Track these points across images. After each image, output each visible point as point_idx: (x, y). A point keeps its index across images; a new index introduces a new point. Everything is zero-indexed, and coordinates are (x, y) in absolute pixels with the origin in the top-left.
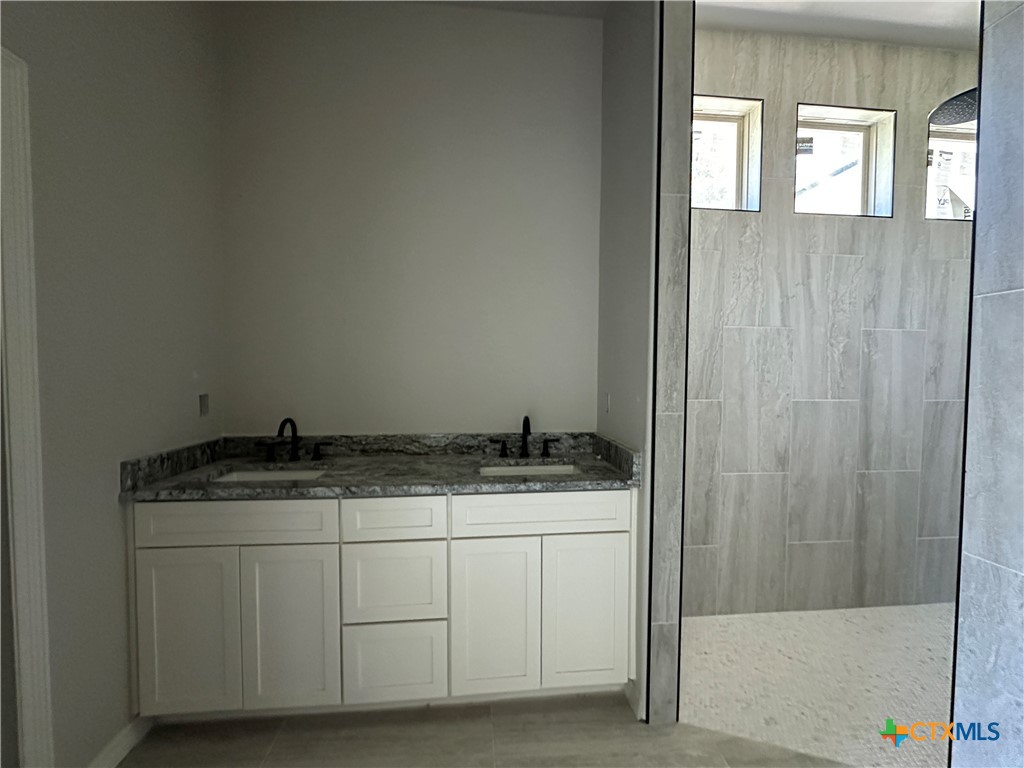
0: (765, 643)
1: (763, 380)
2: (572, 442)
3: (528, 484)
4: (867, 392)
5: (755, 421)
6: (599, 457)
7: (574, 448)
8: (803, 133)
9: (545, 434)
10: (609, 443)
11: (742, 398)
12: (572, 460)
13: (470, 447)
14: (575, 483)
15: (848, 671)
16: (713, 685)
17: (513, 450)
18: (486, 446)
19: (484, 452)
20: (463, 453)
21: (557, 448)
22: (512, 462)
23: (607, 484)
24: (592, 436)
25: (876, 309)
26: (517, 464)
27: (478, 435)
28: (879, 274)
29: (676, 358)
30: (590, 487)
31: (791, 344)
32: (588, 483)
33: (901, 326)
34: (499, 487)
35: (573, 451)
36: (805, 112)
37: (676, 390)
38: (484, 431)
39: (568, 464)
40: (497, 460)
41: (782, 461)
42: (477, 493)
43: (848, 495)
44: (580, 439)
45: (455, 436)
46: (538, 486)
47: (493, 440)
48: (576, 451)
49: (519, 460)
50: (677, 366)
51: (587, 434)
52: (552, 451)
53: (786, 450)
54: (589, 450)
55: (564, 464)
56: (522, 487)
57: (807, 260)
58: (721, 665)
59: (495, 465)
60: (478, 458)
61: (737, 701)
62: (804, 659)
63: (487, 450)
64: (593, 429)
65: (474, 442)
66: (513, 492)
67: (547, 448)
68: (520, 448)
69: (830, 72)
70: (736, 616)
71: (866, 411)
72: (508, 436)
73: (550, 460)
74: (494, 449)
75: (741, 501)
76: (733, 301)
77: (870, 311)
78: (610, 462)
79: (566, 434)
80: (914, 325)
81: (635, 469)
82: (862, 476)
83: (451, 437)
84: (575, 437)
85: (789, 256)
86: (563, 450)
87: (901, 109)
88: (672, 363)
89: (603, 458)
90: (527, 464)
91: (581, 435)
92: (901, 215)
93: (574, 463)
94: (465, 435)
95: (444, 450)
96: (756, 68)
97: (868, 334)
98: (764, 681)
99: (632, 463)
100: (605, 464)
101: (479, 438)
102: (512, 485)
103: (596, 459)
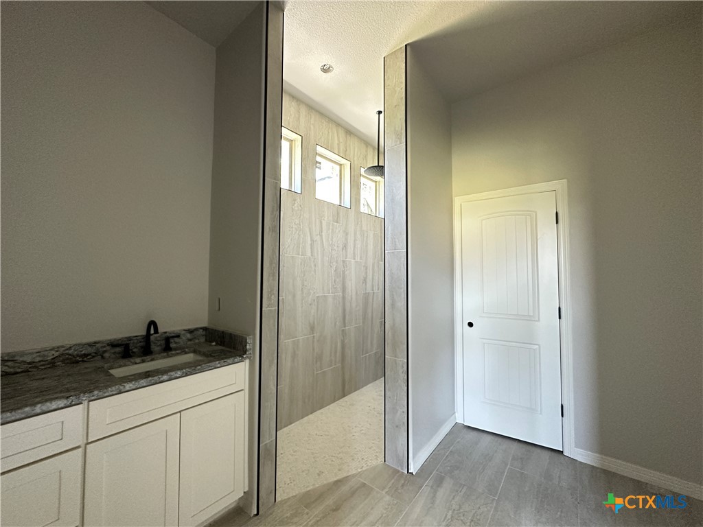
0: (309, 434)
1: (303, 285)
2: (189, 336)
3: (169, 374)
4: (344, 289)
5: (300, 309)
6: (214, 344)
7: (190, 340)
8: (318, 159)
9: (165, 333)
10: (223, 332)
11: (294, 296)
12: (192, 349)
13: (85, 355)
14: (208, 364)
15: (345, 430)
16: (289, 470)
17: (134, 350)
18: (105, 351)
19: (103, 357)
20: (78, 362)
21: (176, 343)
22: (138, 360)
23: (230, 361)
24: (205, 329)
25: (346, 249)
26: (143, 361)
27: (95, 343)
28: (347, 234)
29: (273, 275)
30: (219, 365)
31: (315, 266)
32: (217, 362)
33: (354, 259)
34: (143, 382)
35: (189, 343)
36: (319, 149)
37: (273, 294)
38: (101, 338)
39: (189, 353)
40: (122, 362)
41: (312, 329)
42: (121, 392)
43: (339, 341)
44: (195, 332)
45: (69, 346)
46: (179, 373)
47: (113, 344)
48: (192, 342)
49: (145, 358)
50: (273, 280)
51: (201, 328)
52: (172, 345)
53: (314, 323)
54: (203, 340)
55: (186, 353)
56: (165, 377)
57: (321, 223)
58: (290, 456)
59: (120, 366)
60: (100, 364)
61: (303, 472)
62: (327, 433)
63: (107, 355)
64: (205, 324)
65: (90, 350)
66: (157, 383)
67: (169, 345)
68: (142, 347)
69: (328, 135)
70: (293, 425)
71: (344, 298)
72: (129, 339)
73: (173, 352)
74: (114, 353)
75: (294, 355)
76: (289, 241)
77: (344, 251)
78: (223, 346)
79: (184, 330)
80: (358, 259)
81: (248, 347)
82: (343, 330)
83: (62, 349)
84: (191, 331)
85: (314, 219)
86: (182, 343)
87: (352, 161)
88: (271, 278)
89: (217, 344)
90: (152, 360)
91: (197, 329)
92: (353, 208)
93: (195, 352)
94: (79, 345)
95: (52, 364)
96: (299, 119)
97: (344, 261)
98: (313, 454)
99: (246, 343)
100: (220, 348)
101: (97, 345)
102: (156, 378)
103: (211, 345)
